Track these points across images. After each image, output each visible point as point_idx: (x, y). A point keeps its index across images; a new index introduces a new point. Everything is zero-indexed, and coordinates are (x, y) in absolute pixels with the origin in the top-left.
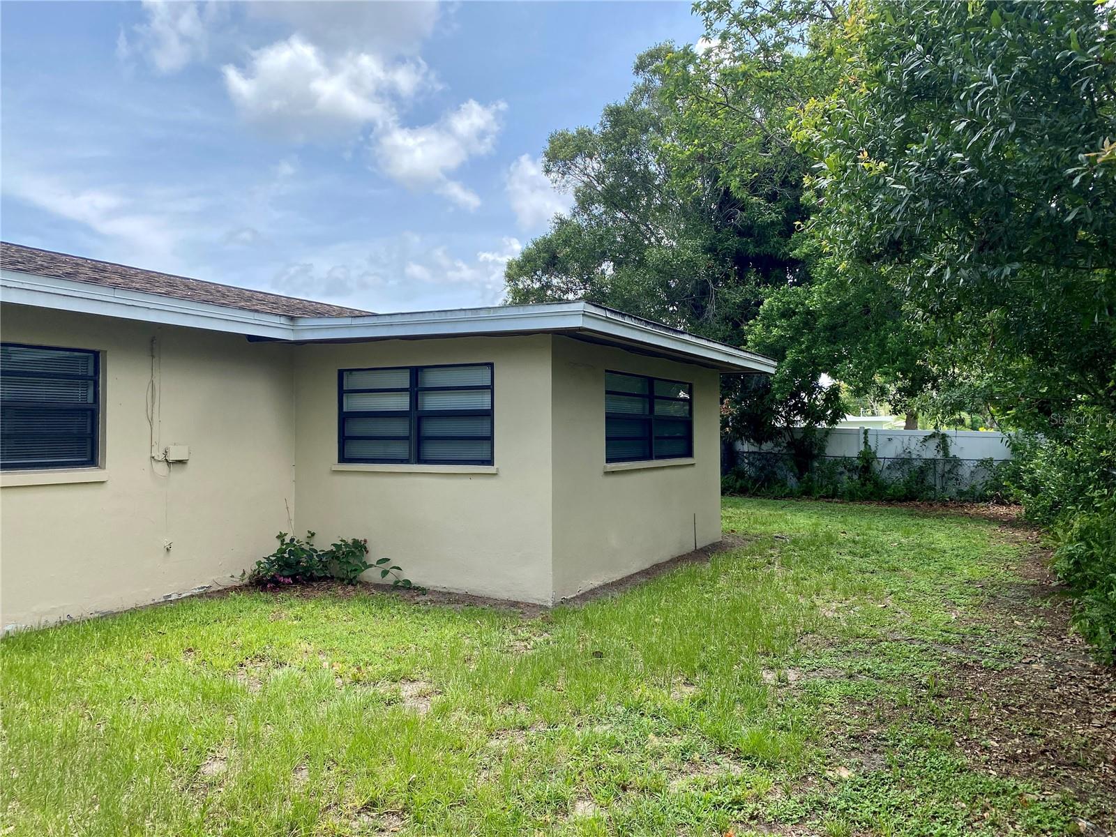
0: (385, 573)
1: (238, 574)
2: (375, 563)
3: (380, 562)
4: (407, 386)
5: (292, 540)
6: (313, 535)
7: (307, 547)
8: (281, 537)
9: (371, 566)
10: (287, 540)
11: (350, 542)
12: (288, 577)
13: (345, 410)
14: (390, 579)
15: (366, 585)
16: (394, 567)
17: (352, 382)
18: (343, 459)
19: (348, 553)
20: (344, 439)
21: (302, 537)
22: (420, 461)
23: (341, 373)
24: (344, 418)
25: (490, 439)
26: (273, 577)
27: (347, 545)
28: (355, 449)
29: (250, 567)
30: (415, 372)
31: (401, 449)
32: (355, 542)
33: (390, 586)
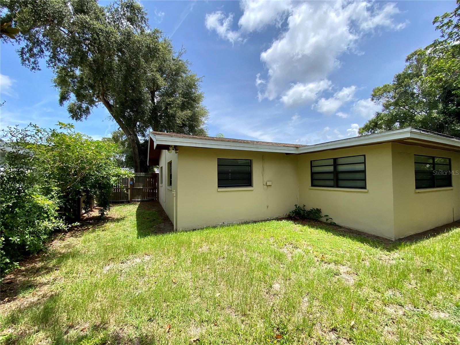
0: (327, 220)
1: (285, 215)
2: (324, 216)
3: (325, 216)
4: (333, 164)
5: (299, 207)
6: (305, 206)
7: (303, 209)
8: (296, 205)
9: (323, 217)
10: (298, 207)
11: (316, 209)
12: (298, 217)
13: (313, 172)
14: (329, 221)
15: (321, 222)
16: (330, 218)
17: (314, 164)
18: (313, 185)
19: (315, 212)
20: (312, 180)
21: (302, 206)
22: (338, 186)
23: (311, 162)
24: (312, 174)
25: (365, 180)
26: (294, 216)
27: (314, 210)
28: (316, 183)
29: (288, 213)
30: (335, 160)
31: (332, 183)
32: (317, 209)
33: (329, 224)
